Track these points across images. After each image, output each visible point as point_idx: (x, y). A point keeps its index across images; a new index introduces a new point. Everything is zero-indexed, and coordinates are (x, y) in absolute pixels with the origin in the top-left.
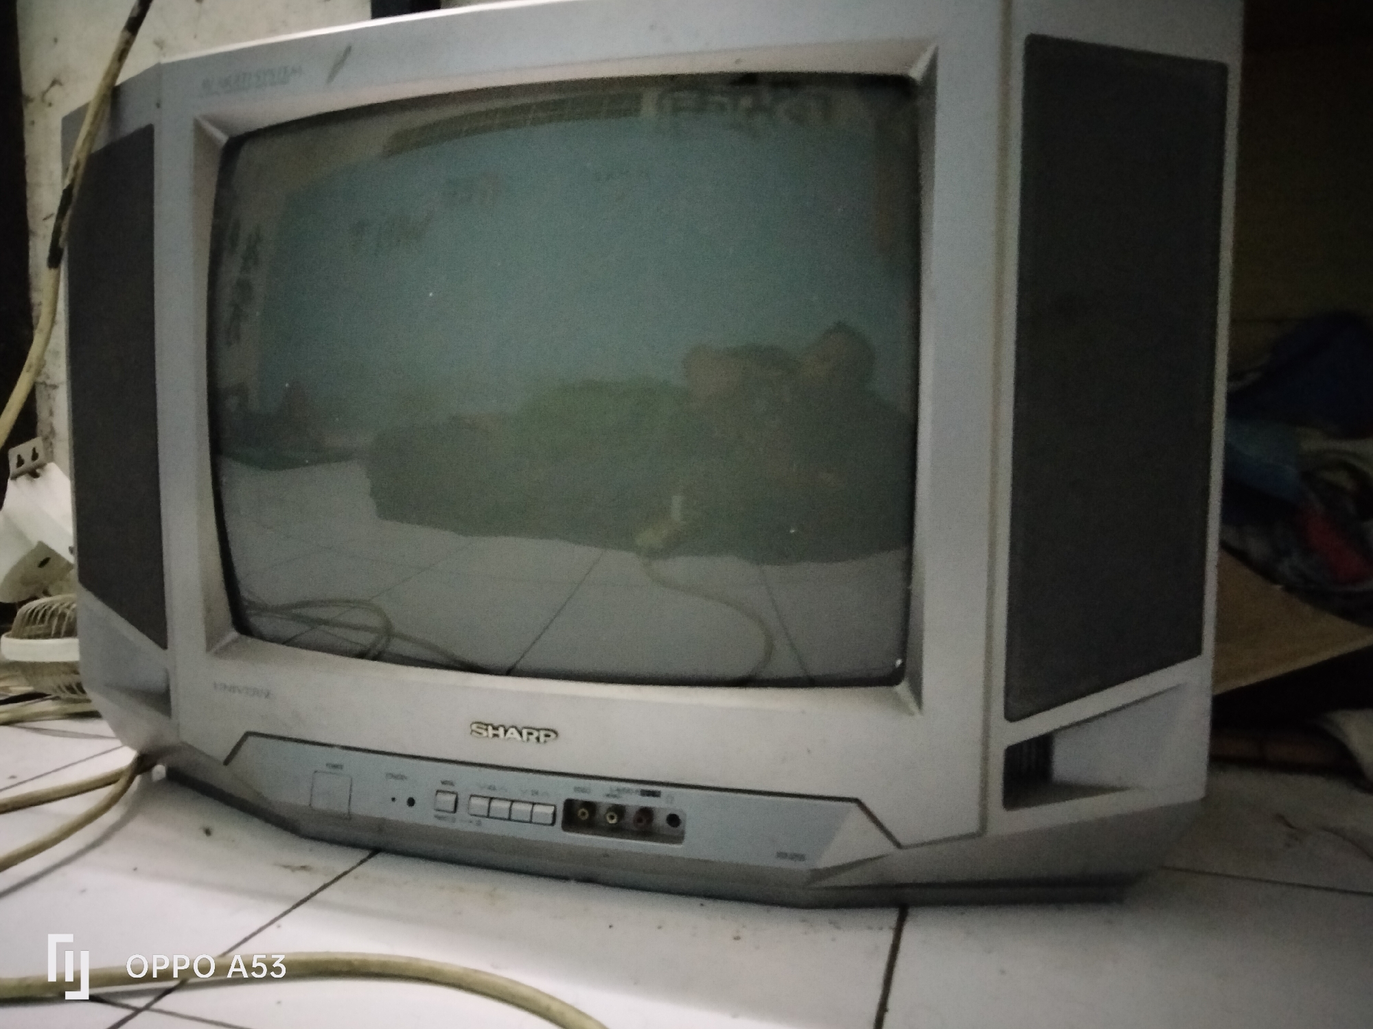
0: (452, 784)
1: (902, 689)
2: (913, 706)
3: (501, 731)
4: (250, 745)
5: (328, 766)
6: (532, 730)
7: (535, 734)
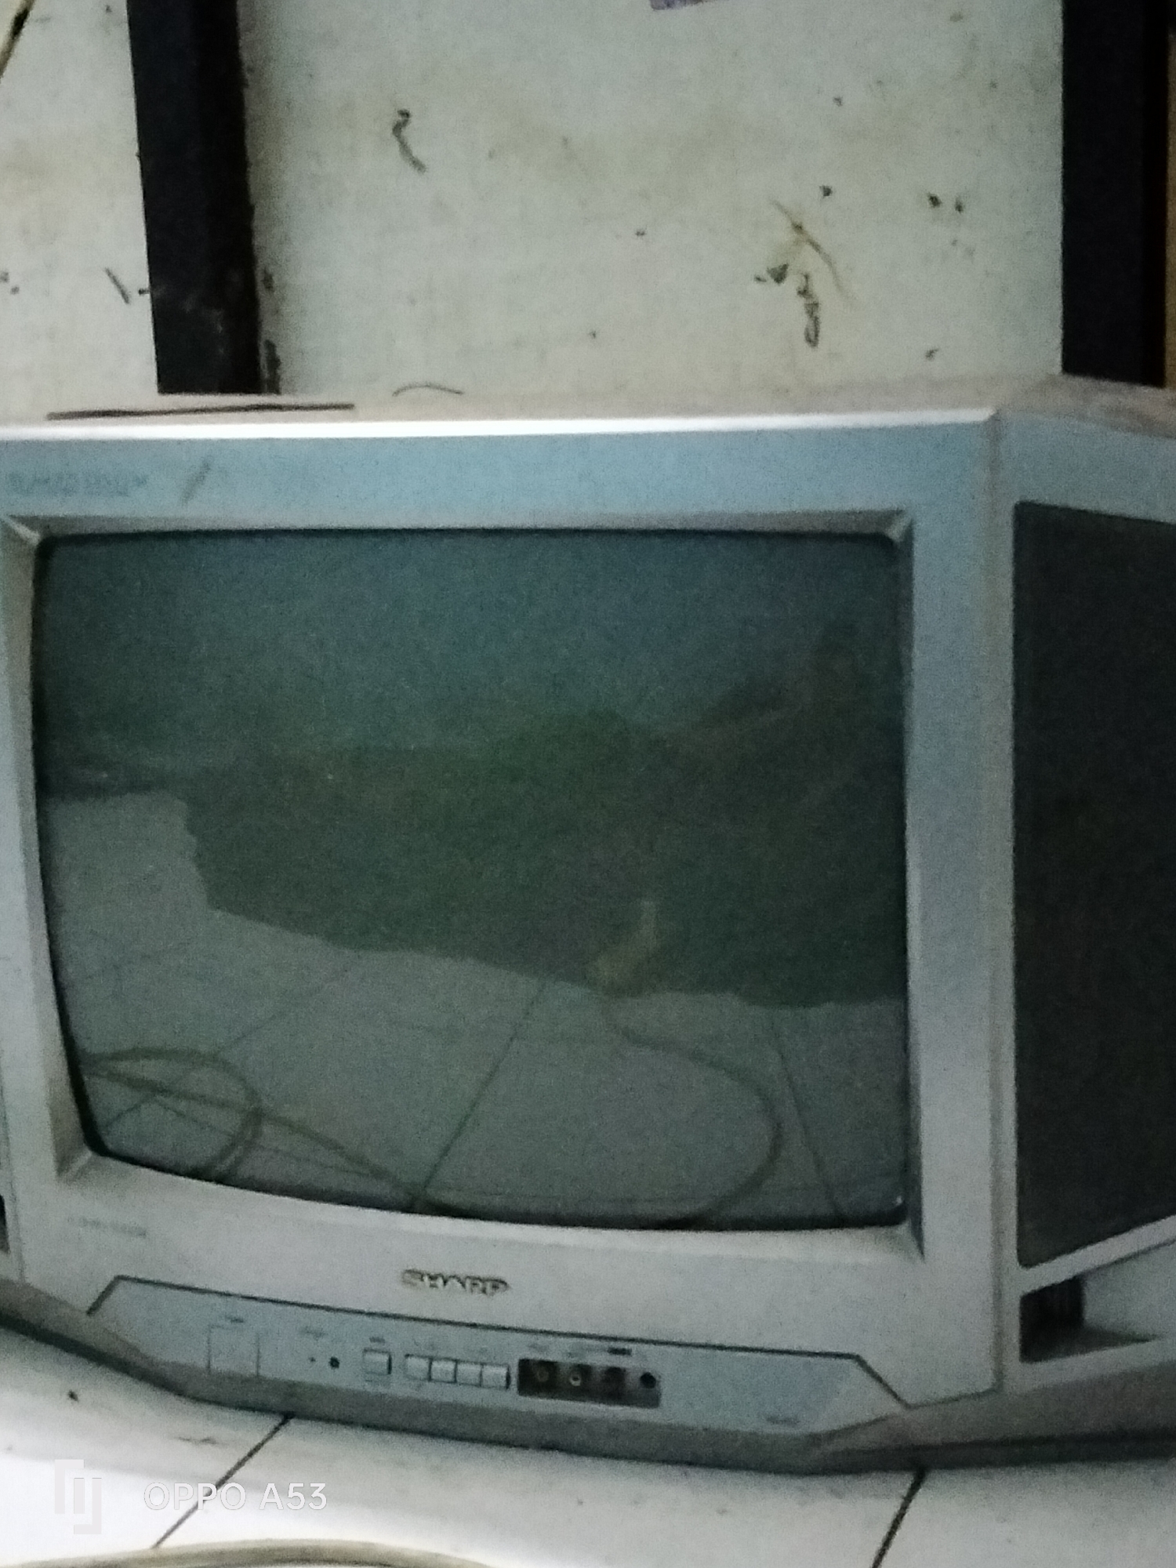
0: (383, 1341)
1: (903, 1230)
2: (915, 1254)
3: (440, 1282)
4: (121, 1292)
5: (227, 1318)
6: (475, 1280)
7: (481, 1285)
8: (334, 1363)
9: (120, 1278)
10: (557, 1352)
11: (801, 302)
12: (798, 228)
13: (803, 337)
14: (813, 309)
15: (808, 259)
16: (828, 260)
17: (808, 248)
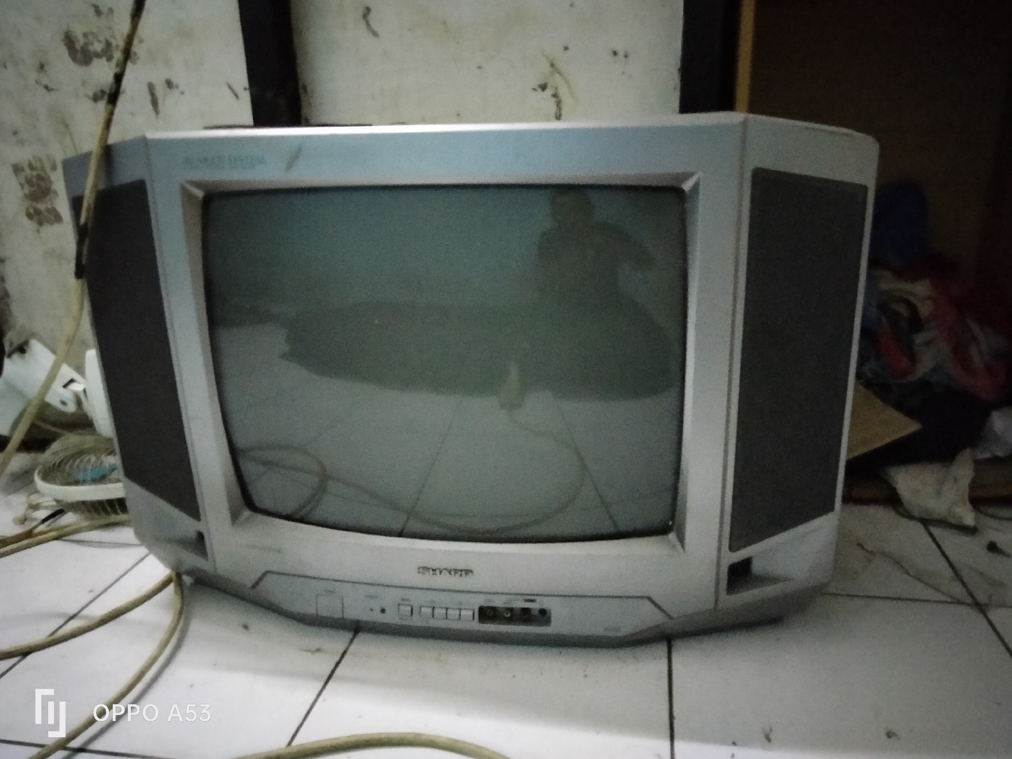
0: (408, 600)
1: (672, 536)
2: (679, 547)
3: (438, 572)
4: (269, 578)
5: (325, 591)
6: (456, 571)
7: (459, 573)
8: (383, 611)
9: (267, 572)
10: (499, 602)
11: (554, 100)
12: (552, 65)
13: (554, 115)
14: (559, 104)
15: (558, 80)
16: (567, 82)
17: (557, 76)
